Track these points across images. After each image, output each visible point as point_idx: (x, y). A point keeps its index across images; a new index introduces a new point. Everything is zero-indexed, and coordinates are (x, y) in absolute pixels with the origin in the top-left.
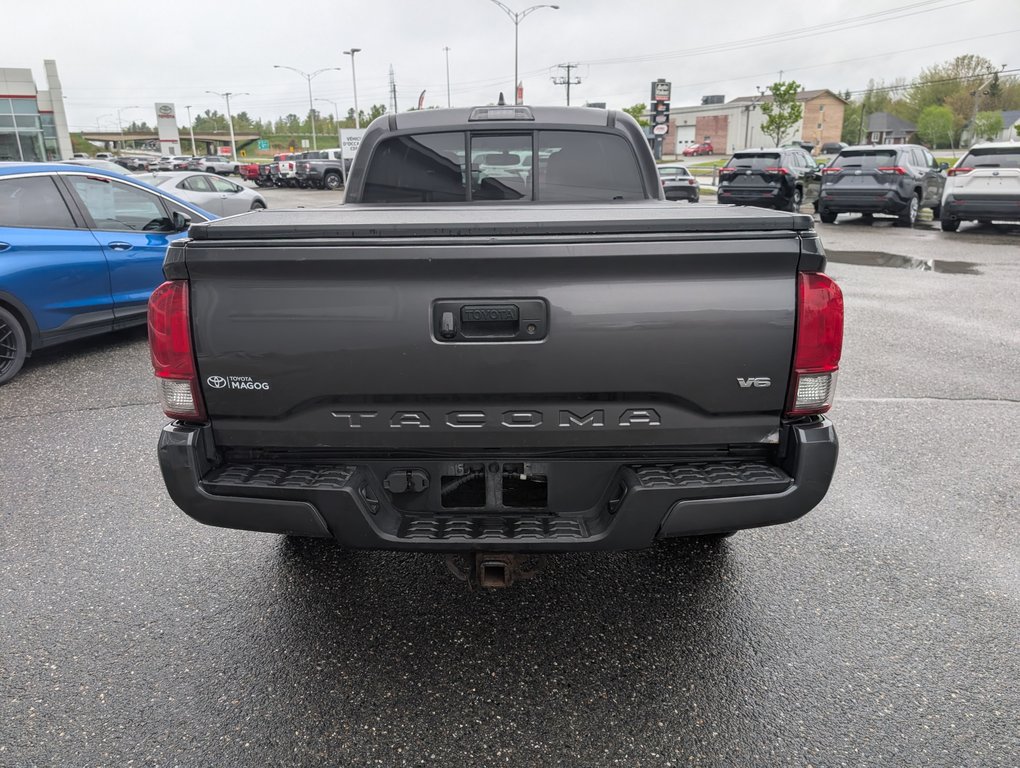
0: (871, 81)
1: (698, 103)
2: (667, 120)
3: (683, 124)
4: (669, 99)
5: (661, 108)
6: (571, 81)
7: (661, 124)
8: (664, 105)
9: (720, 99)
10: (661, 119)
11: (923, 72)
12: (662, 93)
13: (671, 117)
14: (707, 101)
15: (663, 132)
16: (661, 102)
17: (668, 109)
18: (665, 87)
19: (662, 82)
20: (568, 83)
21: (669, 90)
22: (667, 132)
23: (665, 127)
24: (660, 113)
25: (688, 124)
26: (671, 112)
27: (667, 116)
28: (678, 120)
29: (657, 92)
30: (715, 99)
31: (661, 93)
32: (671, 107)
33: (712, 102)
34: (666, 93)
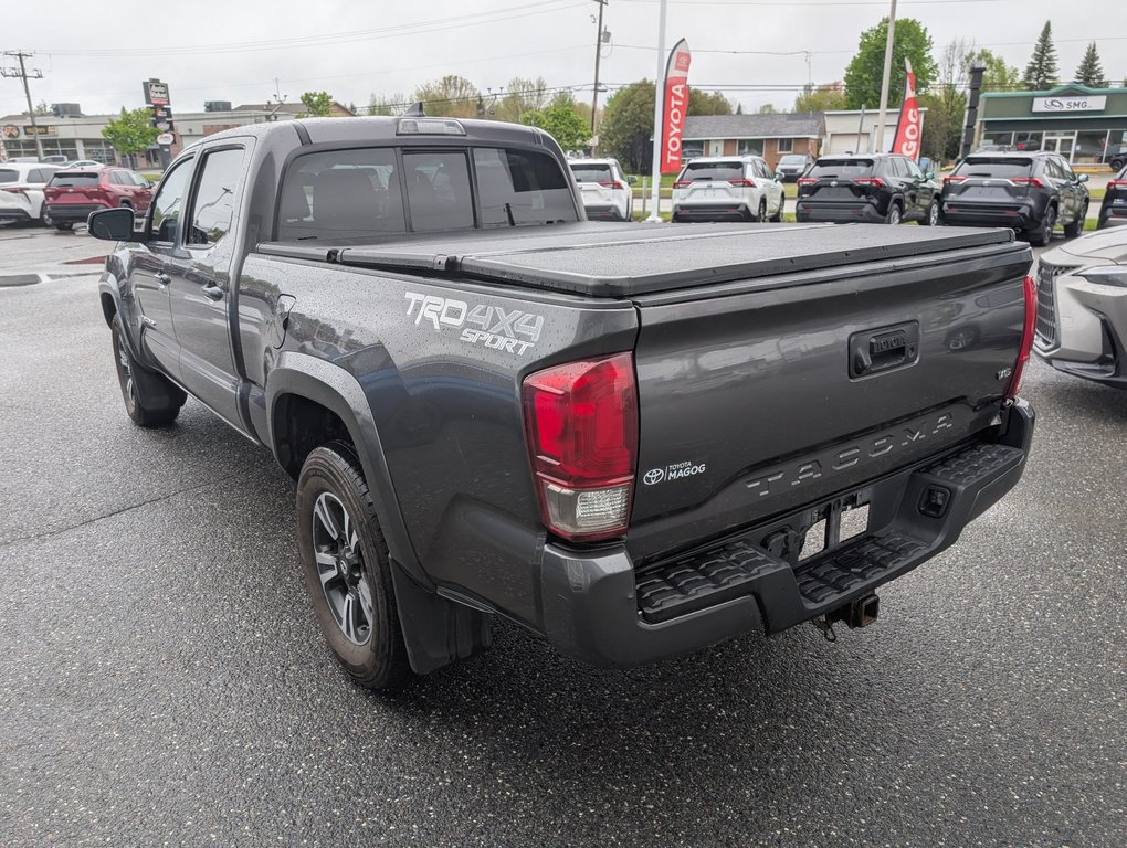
0: (373, 95)
1: (202, 110)
2: (172, 128)
3: (188, 133)
4: (169, 104)
5: (160, 113)
6: (28, 74)
7: (166, 132)
8: (163, 109)
9: (226, 106)
10: (163, 126)
11: (418, 90)
12: (159, 95)
13: (175, 124)
14: (210, 107)
15: (169, 142)
16: (157, 107)
17: (169, 115)
18: (162, 89)
19: (156, 82)
20: (25, 77)
21: (166, 92)
22: (174, 142)
23: (169, 135)
24: (160, 119)
25: (194, 133)
26: (174, 118)
27: (171, 123)
28: (181, 128)
29: (152, 94)
30: (221, 107)
31: (156, 95)
32: (173, 112)
33: (218, 110)
34: (164, 96)
